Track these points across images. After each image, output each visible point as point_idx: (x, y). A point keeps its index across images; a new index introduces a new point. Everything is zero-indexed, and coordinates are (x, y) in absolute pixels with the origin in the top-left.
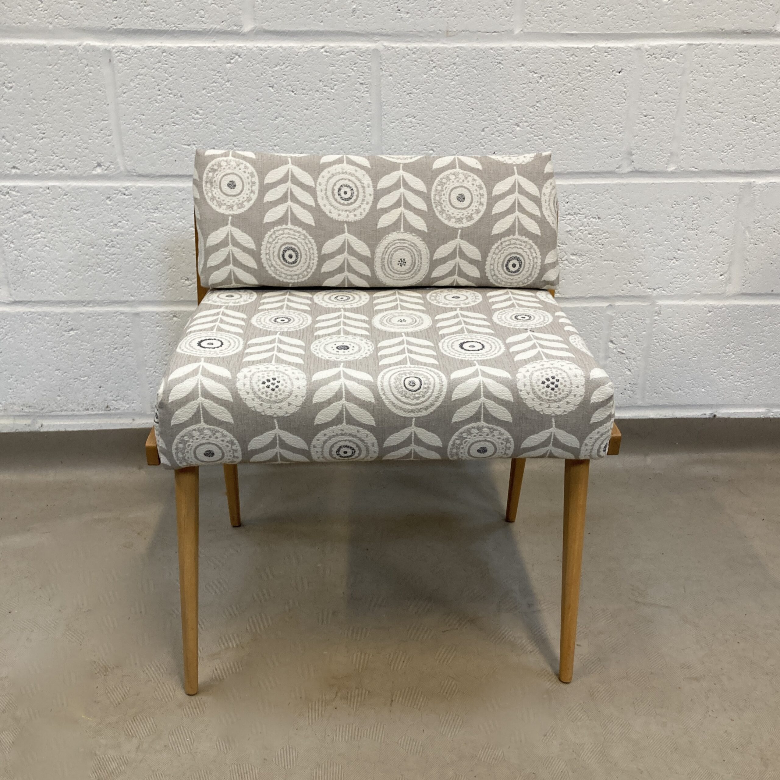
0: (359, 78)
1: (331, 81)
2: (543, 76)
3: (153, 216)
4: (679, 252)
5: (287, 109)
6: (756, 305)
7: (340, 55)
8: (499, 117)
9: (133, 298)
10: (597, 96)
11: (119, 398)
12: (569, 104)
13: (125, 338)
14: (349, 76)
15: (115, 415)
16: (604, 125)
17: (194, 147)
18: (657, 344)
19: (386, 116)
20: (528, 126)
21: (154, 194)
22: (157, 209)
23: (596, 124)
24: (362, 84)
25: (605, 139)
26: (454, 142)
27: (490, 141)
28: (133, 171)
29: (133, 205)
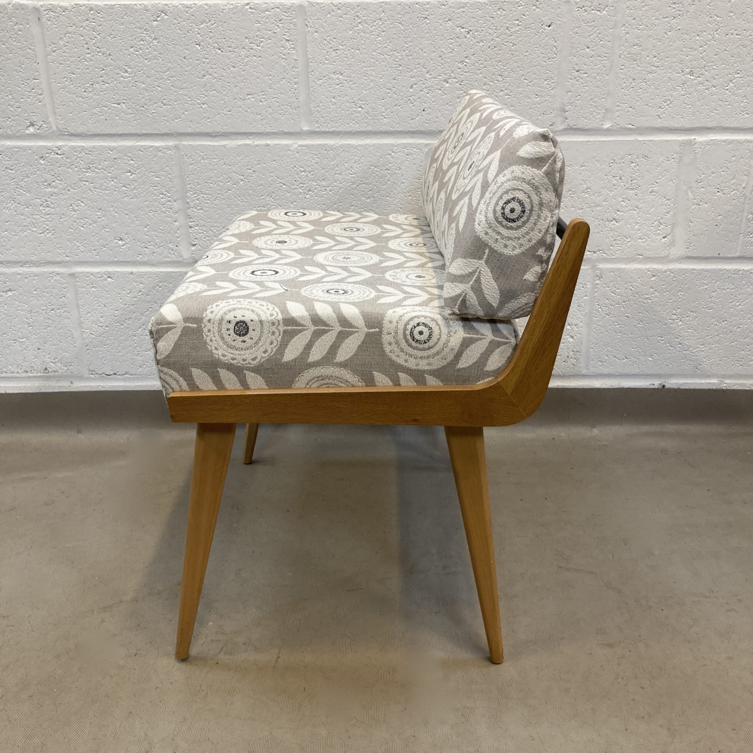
0: (284, 35)
1: (256, 38)
2: (471, 31)
3: (85, 175)
4: (619, 213)
5: (214, 66)
6: (702, 269)
7: (265, 11)
8: (427, 73)
9: (68, 258)
10: (527, 51)
11: (57, 360)
12: (498, 59)
13: (61, 299)
14: (275, 32)
15: (54, 377)
16: (535, 81)
17: (123, 105)
18: (600, 310)
19: (313, 73)
20: (457, 82)
21: (86, 154)
22: (90, 168)
23: (527, 80)
24: (288, 40)
25: (537, 95)
26: (383, 99)
27: (419, 98)
28: (65, 130)
29: (66, 164)
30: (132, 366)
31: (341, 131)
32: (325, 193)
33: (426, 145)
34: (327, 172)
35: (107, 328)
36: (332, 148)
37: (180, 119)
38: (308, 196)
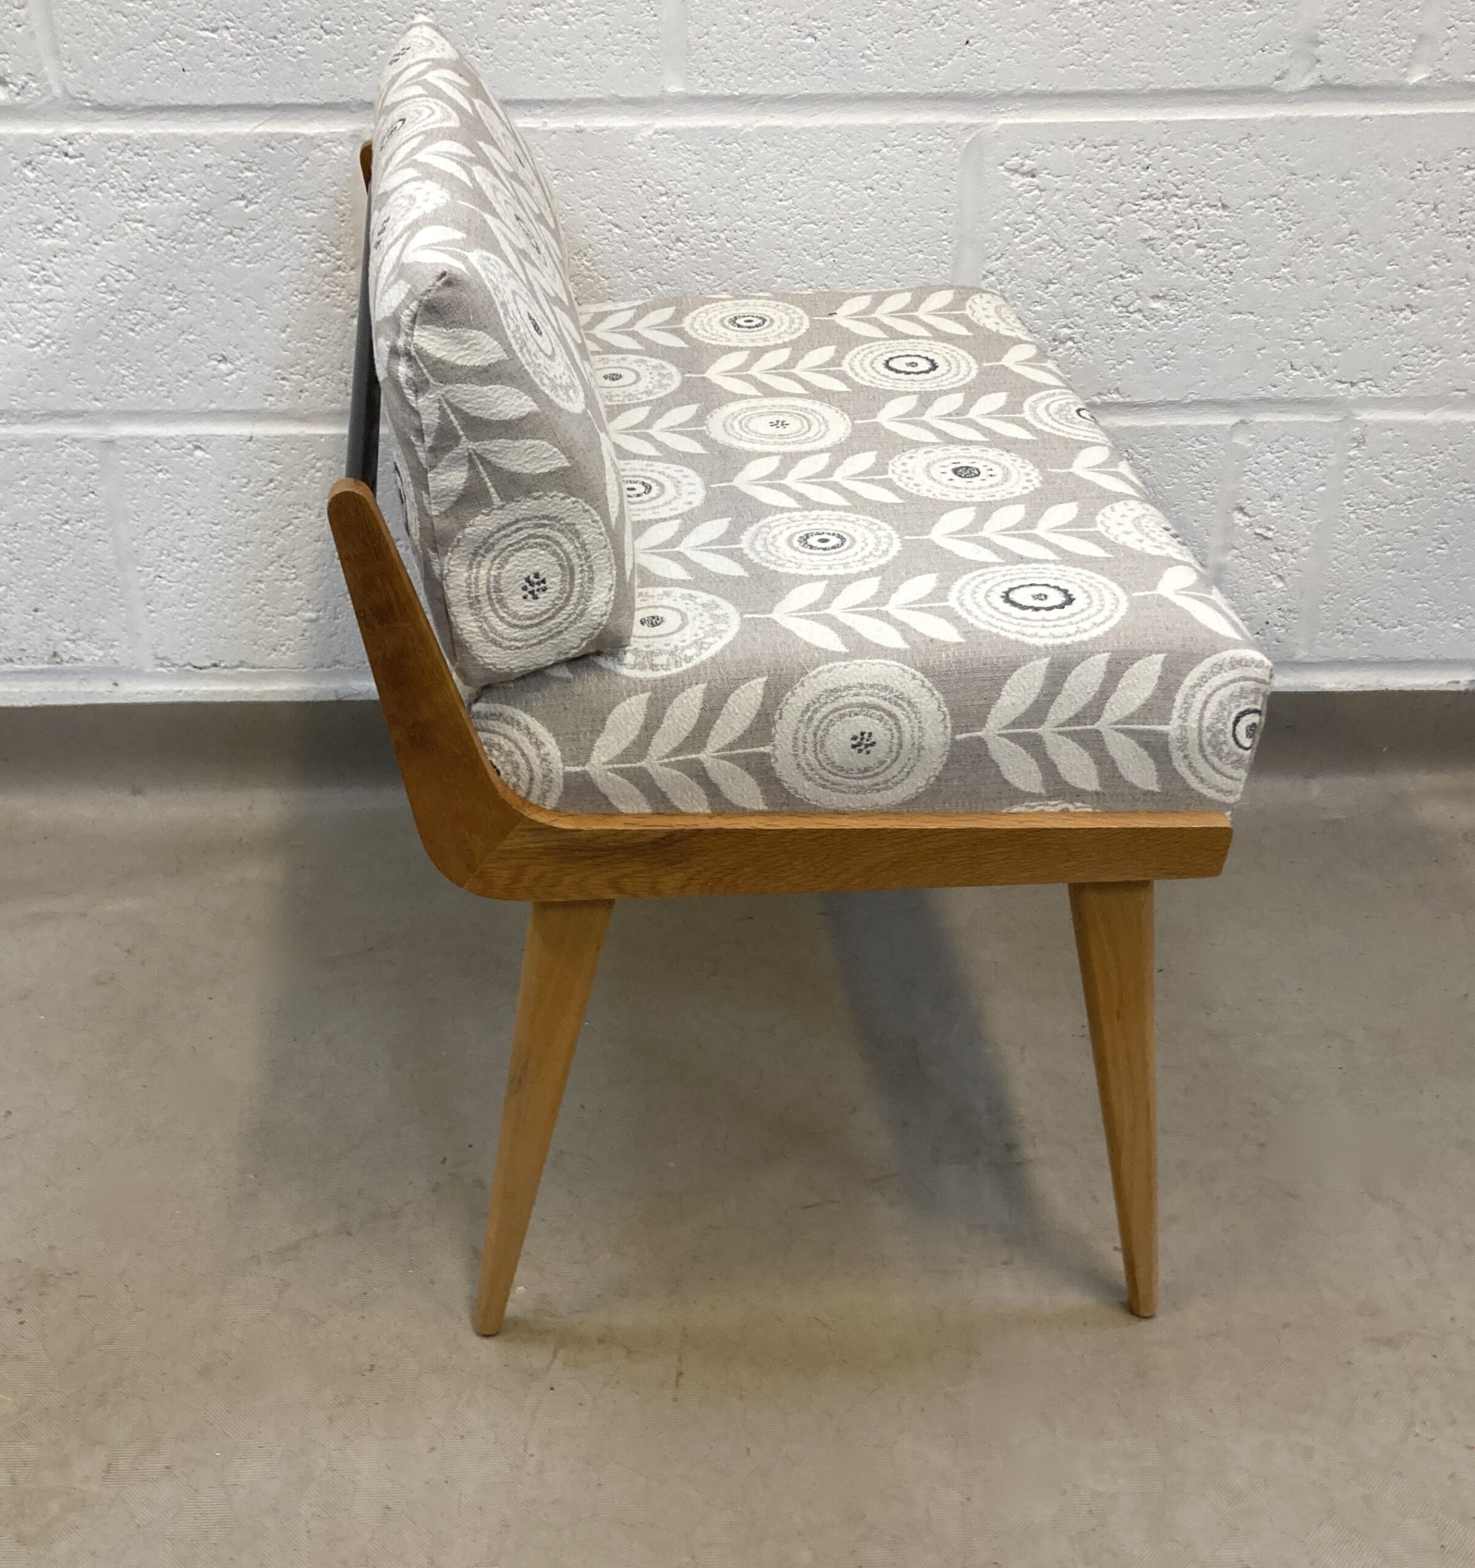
3: (134, 206)
4: (1421, 291)
9: (98, 404)
11: (79, 634)
13: (86, 499)
15: (74, 673)
17: (226, 34)
18: (1352, 516)
21: (137, 154)
22: (146, 189)
26: (868, 16)
27: (957, 13)
28: (85, 96)
29: (88, 180)
30: (256, 647)
31: (761, 96)
32: (715, 245)
33: (969, 128)
34: (723, 195)
35: (195, 564)
36: (736, 136)
37: (366, 69)
38: (673, 255)
